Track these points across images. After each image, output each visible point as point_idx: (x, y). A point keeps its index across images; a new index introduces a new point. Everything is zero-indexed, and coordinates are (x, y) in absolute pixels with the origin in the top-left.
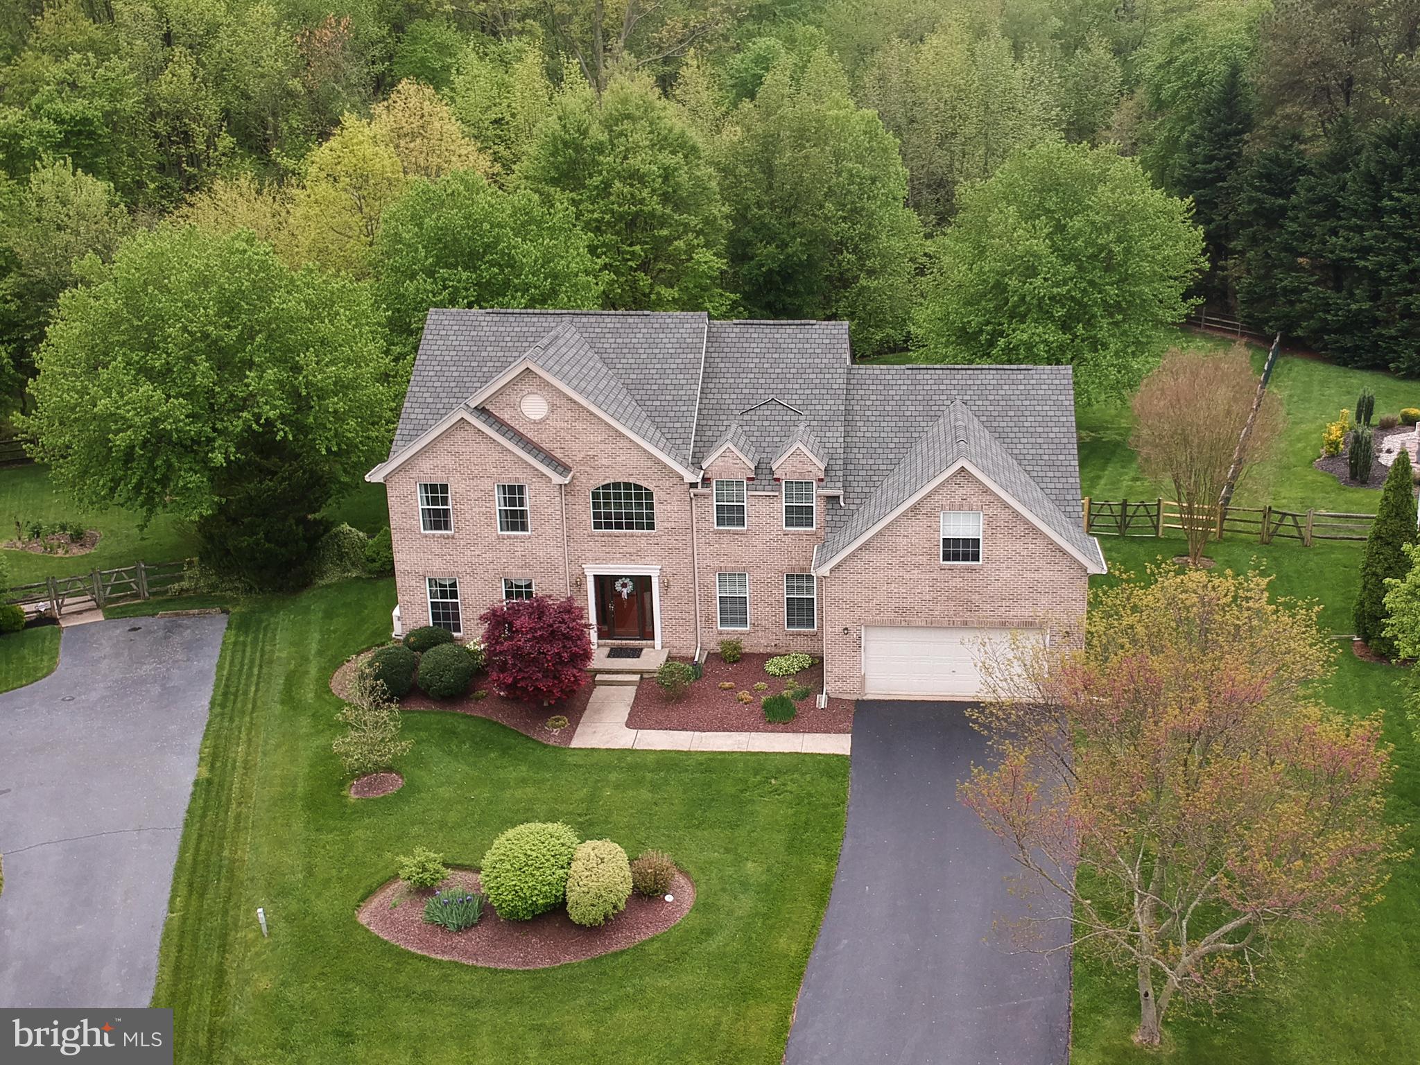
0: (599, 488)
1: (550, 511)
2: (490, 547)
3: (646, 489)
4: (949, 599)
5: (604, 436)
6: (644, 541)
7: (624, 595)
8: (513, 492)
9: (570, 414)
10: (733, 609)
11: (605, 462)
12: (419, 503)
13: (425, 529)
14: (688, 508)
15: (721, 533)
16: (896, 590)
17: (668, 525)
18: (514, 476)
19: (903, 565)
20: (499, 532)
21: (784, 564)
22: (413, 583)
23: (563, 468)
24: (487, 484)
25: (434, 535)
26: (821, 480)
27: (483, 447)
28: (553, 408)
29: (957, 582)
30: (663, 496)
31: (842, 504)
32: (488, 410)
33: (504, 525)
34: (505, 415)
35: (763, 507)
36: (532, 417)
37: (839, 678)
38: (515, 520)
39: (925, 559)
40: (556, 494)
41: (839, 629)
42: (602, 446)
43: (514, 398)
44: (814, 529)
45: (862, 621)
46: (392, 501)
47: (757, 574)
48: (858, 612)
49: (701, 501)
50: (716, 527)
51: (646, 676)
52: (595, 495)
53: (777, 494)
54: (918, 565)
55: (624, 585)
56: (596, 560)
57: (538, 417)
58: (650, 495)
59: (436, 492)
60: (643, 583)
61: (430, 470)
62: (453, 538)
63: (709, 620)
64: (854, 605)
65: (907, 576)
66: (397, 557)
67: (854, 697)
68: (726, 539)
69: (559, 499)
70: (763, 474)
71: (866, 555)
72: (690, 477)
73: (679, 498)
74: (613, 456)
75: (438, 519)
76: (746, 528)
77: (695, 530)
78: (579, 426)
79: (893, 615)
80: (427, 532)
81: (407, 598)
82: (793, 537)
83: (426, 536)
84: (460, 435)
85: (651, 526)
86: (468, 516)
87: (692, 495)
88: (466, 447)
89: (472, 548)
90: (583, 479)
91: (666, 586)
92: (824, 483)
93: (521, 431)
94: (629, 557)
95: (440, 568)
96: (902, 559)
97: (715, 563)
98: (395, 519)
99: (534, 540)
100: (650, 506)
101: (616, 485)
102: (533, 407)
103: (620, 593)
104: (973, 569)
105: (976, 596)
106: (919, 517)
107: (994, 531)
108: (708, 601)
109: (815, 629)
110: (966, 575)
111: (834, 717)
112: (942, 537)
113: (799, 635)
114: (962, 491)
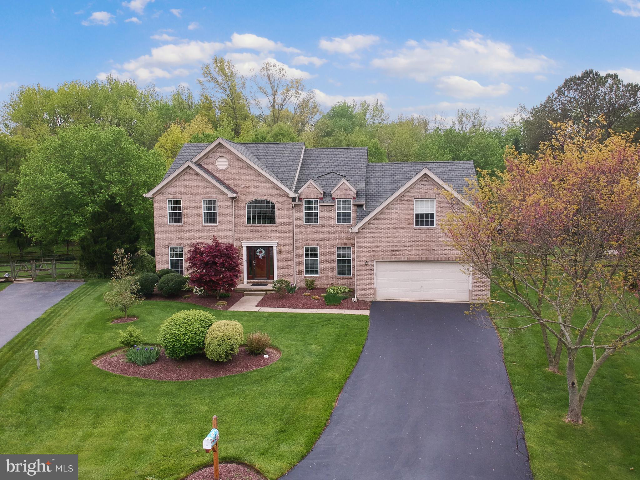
0: (250, 203)
1: (227, 212)
2: (199, 231)
3: (272, 203)
4: (419, 245)
5: (254, 177)
6: (270, 229)
7: (260, 257)
8: (211, 204)
9: (238, 166)
10: (312, 266)
11: (253, 189)
12: (168, 210)
13: (170, 223)
14: (291, 212)
15: (307, 226)
16: (391, 241)
17: (282, 221)
18: (212, 194)
19: (395, 228)
20: (203, 224)
21: (336, 241)
22: (163, 249)
23: (235, 192)
24: (199, 199)
25: (173, 225)
26: (354, 198)
27: (198, 181)
28: (230, 164)
29: (423, 236)
30: (280, 206)
31: (365, 209)
32: (201, 165)
33: (206, 221)
34: (209, 168)
35: (326, 212)
36: (221, 168)
37: (364, 289)
38: (211, 218)
39: (406, 224)
40: (230, 204)
41: (363, 262)
42: (252, 182)
43: (213, 159)
44: (351, 224)
45: (375, 258)
46: (156, 208)
47: (323, 247)
48: (373, 253)
49: (298, 210)
50: (304, 223)
51: (268, 293)
52: (249, 207)
53: (333, 204)
54: (402, 228)
55: (260, 252)
56: (248, 239)
57: (223, 168)
58: (274, 206)
59: (176, 204)
60: (269, 249)
61: (173, 192)
62: (182, 226)
63: (300, 271)
64: (370, 250)
65: (397, 233)
66: (156, 236)
67: (371, 300)
68: (309, 229)
69: (231, 206)
70: (326, 196)
71: (376, 223)
72: (292, 195)
73: (287, 207)
74: (257, 186)
75: (176, 218)
76: (318, 224)
77: (294, 224)
78: (242, 172)
79: (390, 255)
80: (170, 224)
81: (159, 257)
82: (341, 227)
83: (170, 226)
84: (187, 176)
85: (274, 222)
86: (189, 216)
87: (293, 205)
88: (189, 181)
89: (191, 232)
90: (243, 198)
91: (280, 252)
92: (356, 200)
93: (216, 175)
94: (263, 237)
95: (174, 241)
96: (395, 225)
97: (304, 241)
98: (157, 218)
99: (219, 227)
100: (274, 212)
101: (259, 201)
102: (222, 164)
103: (258, 257)
104: (431, 229)
105: (433, 244)
106: (403, 202)
107: (442, 209)
108: (300, 261)
109: (351, 276)
110: (428, 232)
111: (361, 305)
112: (415, 213)
113: (343, 278)
114: (425, 188)
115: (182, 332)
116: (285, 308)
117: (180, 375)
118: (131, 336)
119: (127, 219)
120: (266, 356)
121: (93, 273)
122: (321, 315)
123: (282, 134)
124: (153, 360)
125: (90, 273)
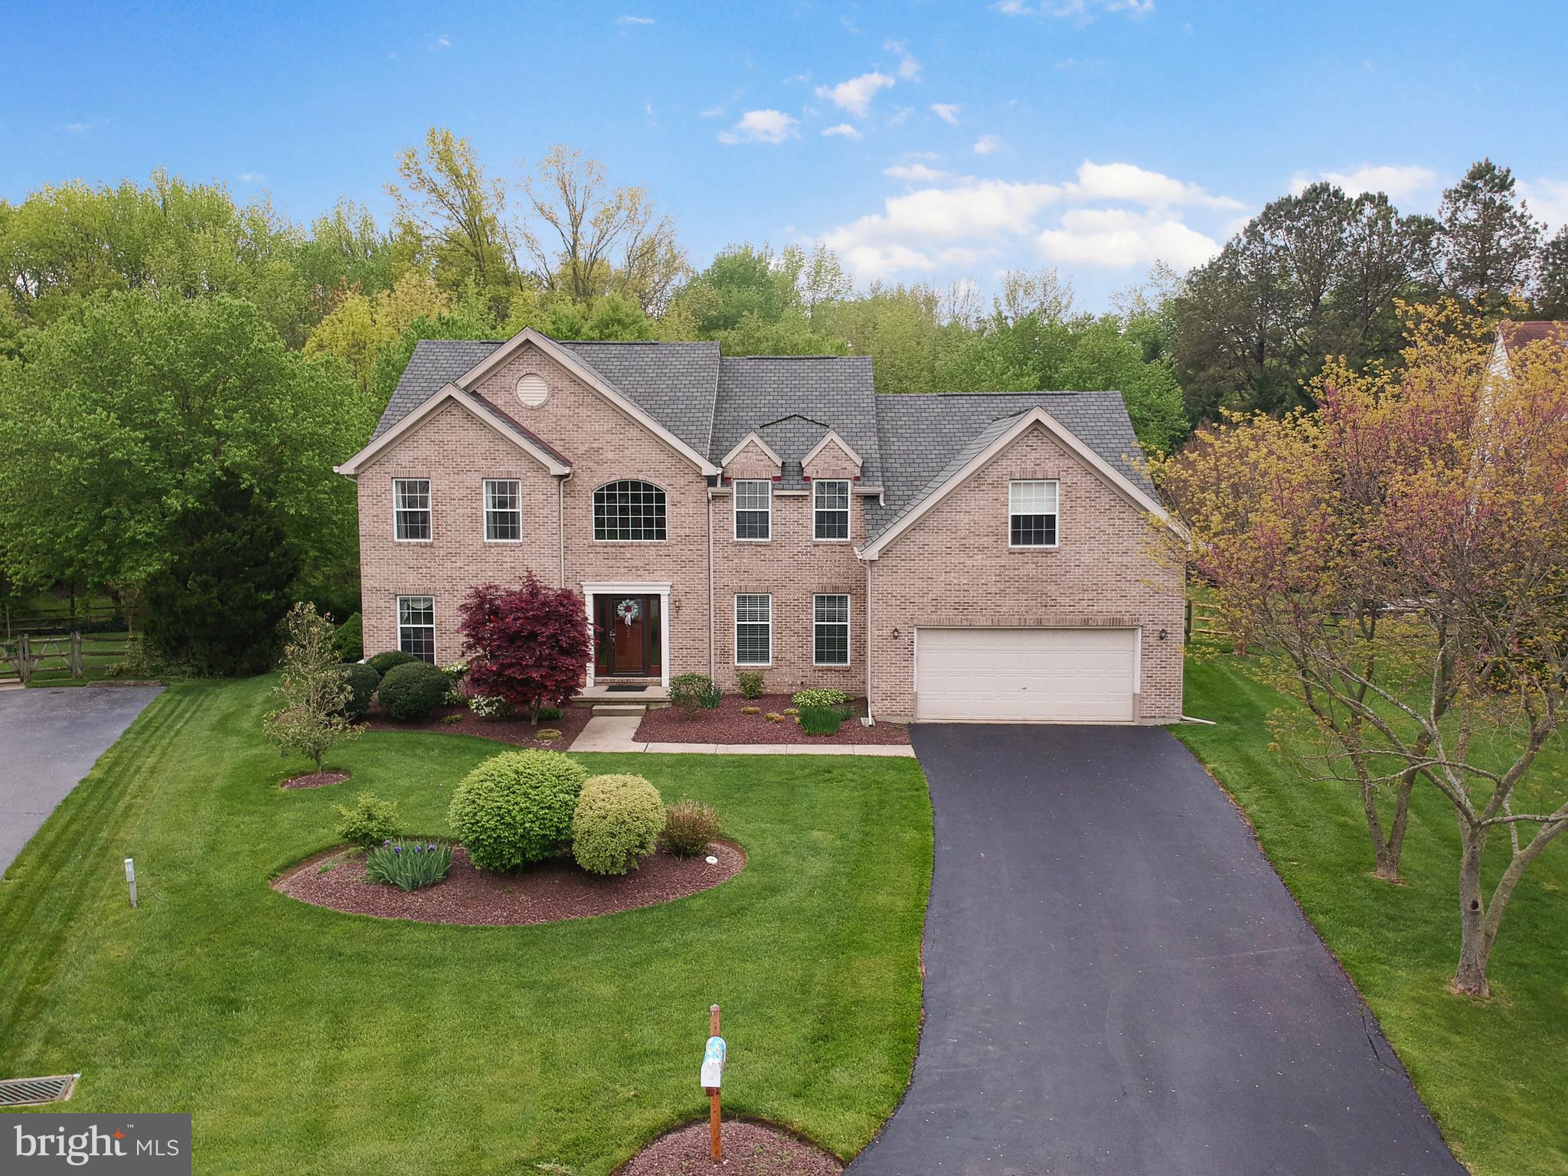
0: (602, 489)
1: (546, 511)
2: (474, 557)
3: (657, 489)
4: (1020, 591)
5: (612, 424)
6: (653, 551)
7: (628, 621)
8: (504, 492)
9: (573, 398)
10: (753, 641)
11: (611, 456)
12: (395, 505)
13: (399, 537)
14: (706, 511)
15: (742, 544)
16: (955, 581)
17: (682, 532)
18: (508, 467)
19: (964, 548)
20: (486, 540)
21: (815, 581)
22: (382, 603)
23: (566, 462)
24: (474, 479)
25: (409, 543)
26: (857, 479)
27: (472, 434)
28: (554, 392)
29: (1030, 569)
30: (677, 497)
31: (882, 504)
32: (479, 395)
33: (492, 531)
34: (499, 402)
35: (790, 511)
36: (530, 403)
37: (889, 696)
38: (504, 525)
39: (988, 541)
40: (554, 491)
41: (887, 632)
42: (608, 437)
43: (509, 380)
44: (849, 539)
45: (915, 621)
46: (363, 501)
47: (782, 594)
48: (911, 609)
49: (721, 505)
50: (735, 539)
51: (653, 707)
52: (599, 498)
53: (807, 493)
54: (982, 549)
55: (628, 609)
56: (597, 576)
57: (536, 404)
58: (661, 497)
59: (414, 490)
60: (650, 602)
61: (408, 461)
62: (431, 545)
63: (725, 653)
64: (905, 602)
65: (969, 563)
66: (365, 571)
67: (905, 720)
68: (747, 552)
69: (556, 497)
70: (791, 473)
71: (920, 537)
72: (709, 469)
73: (695, 499)
74: (620, 448)
75: (414, 524)
76: (770, 539)
77: (712, 541)
78: (583, 412)
79: (952, 612)
80: (401, 540)
81: (373, 622)
82: (824, 548)
83: (400, 544)
84: (445, 421)
85: (662, 535)
86: (450, 520)
87: (710, 495)
88: (451, 433)
89: (453, 559)
90: (585, 476)
91: (676, 607)
92: (861, 482)
93: (516, 419)
94: (633, 571)
95: (412, 583)
96: (963, 541)
97: (734, 582)
98: (365, 525)
99: (526, 548)
100: (662, 510)
101: (623, 485)
102: (532, 392)
103: (622, 620)
104: (1048, 553)
105: (1053, 587)
106: (984, 487)
107: (1073, 504)
108: (724, 629)
109: (849, 664)
110: (1040, 560)
111: (884, 732)
112: (1011, 513)
113: (829, 670)
114: (1034, 455)
115: (517, 803)
116: (706, 742)
117: (516, 911)
118: (371, 818)
119: (269, 529)
120: (711, 860)
121: (179, 665)
122: (805, 761)
123: (619, 322)
124: (440, 875)
125: (169, 665)
